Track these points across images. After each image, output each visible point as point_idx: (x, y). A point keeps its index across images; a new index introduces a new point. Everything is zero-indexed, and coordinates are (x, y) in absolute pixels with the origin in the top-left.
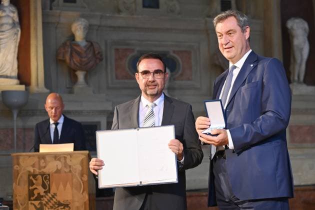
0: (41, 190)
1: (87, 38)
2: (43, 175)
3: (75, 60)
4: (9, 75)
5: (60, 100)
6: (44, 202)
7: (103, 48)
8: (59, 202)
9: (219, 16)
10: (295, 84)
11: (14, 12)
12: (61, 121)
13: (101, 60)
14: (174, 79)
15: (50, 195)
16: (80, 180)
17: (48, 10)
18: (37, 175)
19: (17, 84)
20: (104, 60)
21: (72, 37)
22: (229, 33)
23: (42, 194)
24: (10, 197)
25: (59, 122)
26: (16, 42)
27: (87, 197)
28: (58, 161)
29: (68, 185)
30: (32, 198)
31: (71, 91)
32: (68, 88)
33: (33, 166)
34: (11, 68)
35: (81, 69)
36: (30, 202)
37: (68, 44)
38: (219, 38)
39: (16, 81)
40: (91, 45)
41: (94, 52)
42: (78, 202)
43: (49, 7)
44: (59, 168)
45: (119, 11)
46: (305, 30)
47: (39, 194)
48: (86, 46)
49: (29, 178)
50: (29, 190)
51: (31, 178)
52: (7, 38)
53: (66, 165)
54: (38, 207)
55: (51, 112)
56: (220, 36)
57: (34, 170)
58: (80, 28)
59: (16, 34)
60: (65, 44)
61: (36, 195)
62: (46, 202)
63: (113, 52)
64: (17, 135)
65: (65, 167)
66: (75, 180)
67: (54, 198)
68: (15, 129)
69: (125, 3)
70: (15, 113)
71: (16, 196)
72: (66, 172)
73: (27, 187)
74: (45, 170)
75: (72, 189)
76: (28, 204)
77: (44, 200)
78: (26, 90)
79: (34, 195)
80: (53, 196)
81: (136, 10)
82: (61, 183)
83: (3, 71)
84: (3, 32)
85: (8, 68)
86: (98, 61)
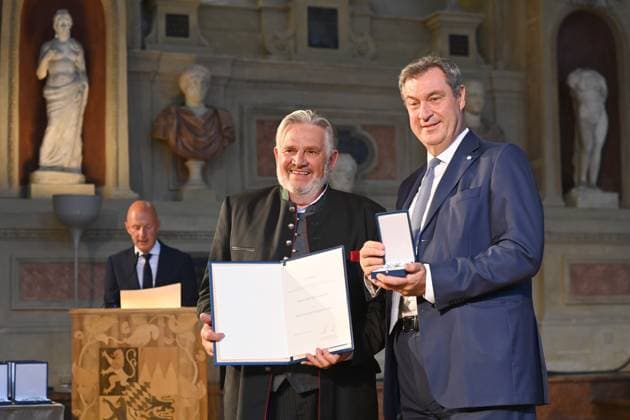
0: (122, 377)
1: (207, 102)
2: (125, 349)
3: (184, 140)
4: (66, 166)
5: (153, 214)
6: (127, 398)
7: (236, 119)
8: (154, 398)
9: (410, 66)
10: (581, 188)
11: (76, 53)
12: (156, 251)
13: (232, 140)
14: (364, 177)
15: (137, 386)
16: (192, 359)
17: (138, 50)
18: (115, 349)
19: (81, 183)
20: (237, 141)
21: (181, 99)
22: (431, 97)
23: (124, 383)
24: (66, 386)
25: (151, 252)
26: (80, 107)
27: (204, 391)
28: (153, 326)
29: (171, 369)
30: (106, 391)
31: (176, 196)
32: (172, 191)
33: (109, 333)
34: (69, 154)
35: (196, 157)
36: (101, 398)
37: (173, 110)
38: (410, 108)
39: (79, 177)
40: (214, 113)
42: (188, 399)
43: (139, 45)
44: (155, 337)
45: (266, 53)
46: (600, 91)
47: (118, 383)
48: (206, 114)
49: (100, 355)
50: (101, 375)
51: (105, 354)
52: (64, 98)
53: (167, 333)
54: (117, 406)
55: (136, 234)
56: (414, 104)
57: (110, 340)
58: (195, 82)
59: (81, 92)
60: (166, 112)
61: (113, 386)
62: (131, 398)
63: (254, 126)
64: (79, 275)
65: (166, 335)
66: (183, 360)
67: (146, 391)
68: (76, 264)
69: (276, 38)
70: (77, 235)
71: (77, 386)
72: (166, 345)
73: (96, 371)
74: (130, 341)
75: (178, 376)
76: (98, 400)
77: (127, 394)
78: (97, 192)
79: (109, 385)
80: (144, 389)
81: (296, 51)
82: (158, 365)
83: (55, 159)
84: (57, 88)
85: (65, 155)
86: (226, 143)
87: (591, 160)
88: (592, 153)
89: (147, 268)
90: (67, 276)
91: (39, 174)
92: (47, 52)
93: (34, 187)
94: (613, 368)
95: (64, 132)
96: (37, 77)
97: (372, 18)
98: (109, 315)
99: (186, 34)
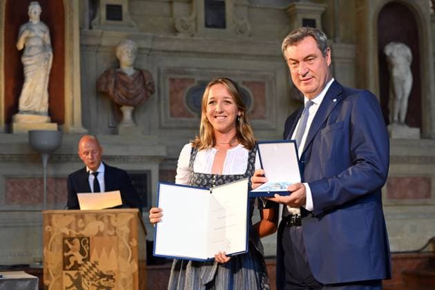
0: (79, 258)
2: (81, 238)
4: (37, 110)
6: (82, 273)
7: (155, 77)
8: (101, 272)
11: (45, 32)
12: (101, 169)
13: (152, 92)
15: (89, 264)
16: (127, 245)
17: (86, 29)
18: (73, 238)
19: (48, 122)
20: (156, 93)
21: (117, 63)
23: (80, 262)
24: (38, 264)
25: (98, 171)
26: (47, 69)
27: (136, 267)
28: (100, 222)
29: (113, 251)
30: (68, 267)
31: (114, 131)
32: (111, 127)
33: (69, 227)
34: (39, 102)
35: (127, 105)
36: (64, 272)
37: (112, 72)
38: (292, 67)
39: (46, 118)
40: (140, 73)
41: (144, 83)
42: (124, 272)
43: (88, 26)
44: (102, 230)
45: (176, 32)
46: (407, 58)
47: (76, 262)
48: (134, 74)
49: (63, 242)
50: (64, 257)
51: (66, 241)
52: (35, 64)
53: (110, 226)
54: (75, 278)
55: (87, 158)
56: (294, 64)
57: (70, 232)
58: (127, 52)
59: (47, 59)
60: (107, 73)
61: (72, 264)
62: (85, 272)
63: (168, 82)
64: (47, 188)
65: (109, 228)
66: (121, 246)
67: (95, 267)
68: (45, 180)
69: (182, 21)
70: (45, 159)
71: (47, 264)
72: (110, 236)
73: (60, 253)
74: (85, 233)
75: (118, 257)
76: (62, 274)
77: (82, 270)
78: (59, 129)
79: (70, 263)
80: (94, 266)
81: (196, 30)
82: (104, 249)
83: (29, 106)
84: (30, 56)
85: (36, 103)
86: (149, 94)
87: (401, 105)
88: (402, 100)
89: (96, 182)
90: (38, 187)
91: (18, 116)
92: (24, 31)
93: (15, 125)
94: (416, 249)
95: (36, 87)
96: (16, 48)
97: (249, 7)
98: (70, 214)
99: (120, 19)
